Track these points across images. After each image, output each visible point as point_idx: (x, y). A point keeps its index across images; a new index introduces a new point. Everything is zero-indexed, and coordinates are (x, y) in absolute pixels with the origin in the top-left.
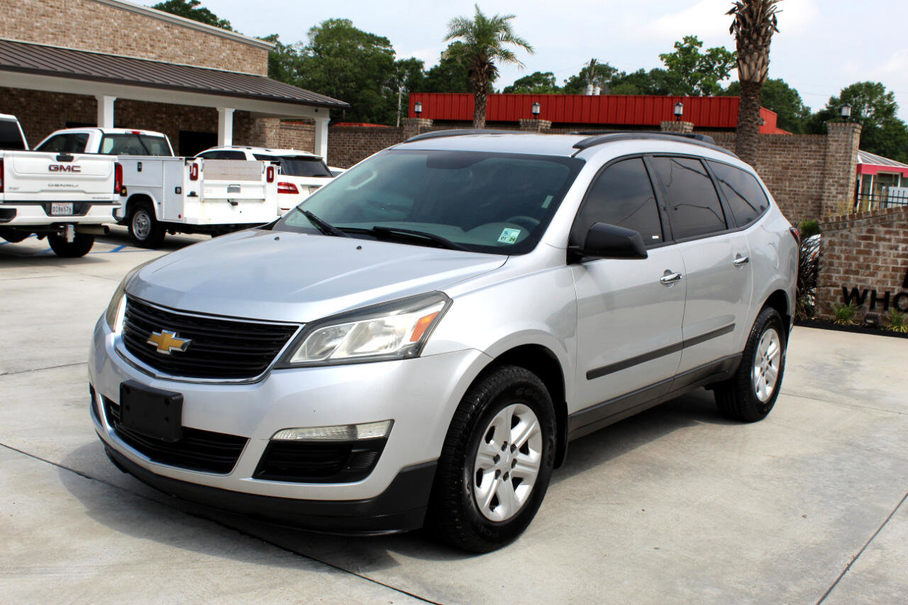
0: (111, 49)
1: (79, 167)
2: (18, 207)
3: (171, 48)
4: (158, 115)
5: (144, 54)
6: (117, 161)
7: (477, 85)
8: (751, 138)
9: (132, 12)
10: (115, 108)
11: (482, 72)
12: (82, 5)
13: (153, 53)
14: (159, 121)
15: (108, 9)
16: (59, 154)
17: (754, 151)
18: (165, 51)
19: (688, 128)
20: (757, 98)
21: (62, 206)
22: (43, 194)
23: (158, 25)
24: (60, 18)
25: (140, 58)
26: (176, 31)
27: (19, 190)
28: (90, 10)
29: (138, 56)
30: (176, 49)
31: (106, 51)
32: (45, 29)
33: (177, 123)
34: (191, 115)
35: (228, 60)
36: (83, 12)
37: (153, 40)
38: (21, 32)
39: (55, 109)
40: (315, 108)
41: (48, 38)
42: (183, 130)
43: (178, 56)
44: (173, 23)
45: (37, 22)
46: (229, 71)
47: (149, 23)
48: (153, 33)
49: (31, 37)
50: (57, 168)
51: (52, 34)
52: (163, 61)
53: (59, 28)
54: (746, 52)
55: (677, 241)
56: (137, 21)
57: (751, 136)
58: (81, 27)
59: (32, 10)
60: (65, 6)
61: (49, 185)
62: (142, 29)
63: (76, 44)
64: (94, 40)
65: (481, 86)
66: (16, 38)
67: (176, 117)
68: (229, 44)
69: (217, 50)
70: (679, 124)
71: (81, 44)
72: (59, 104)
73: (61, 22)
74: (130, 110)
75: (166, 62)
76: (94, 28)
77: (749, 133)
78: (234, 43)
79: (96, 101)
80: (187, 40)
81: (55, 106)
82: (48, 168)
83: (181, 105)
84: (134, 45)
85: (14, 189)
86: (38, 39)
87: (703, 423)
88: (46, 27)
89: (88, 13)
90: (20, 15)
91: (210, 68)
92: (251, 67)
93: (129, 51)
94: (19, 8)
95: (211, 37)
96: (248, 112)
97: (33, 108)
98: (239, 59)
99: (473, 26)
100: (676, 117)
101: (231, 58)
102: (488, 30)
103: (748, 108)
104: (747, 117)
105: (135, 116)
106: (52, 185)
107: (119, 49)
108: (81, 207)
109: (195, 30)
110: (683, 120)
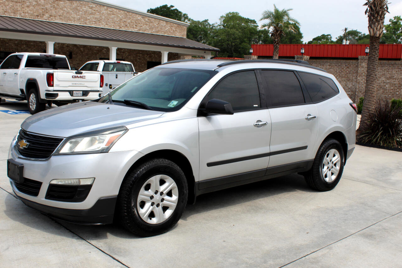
0: (119, 27)
1: (85, 76)
2: (59, 93)
3: (144, 26)
4: (138, 55)
5: (133, 29)
6: (101, 74)
8: (374, 63)
9: (128, 12)
10: (117, 52)
11: (277, 35)
12: (107, 9)
13: (136, 28)
14: (138, 57)
15: (118, 11)
16: (76, 71)
17: (375, 69)
18: (142, 27)
20: (377, 44)
21: (78, 92)
22: (70, 87)
23: (139, 17)
24: (98, 15)
25: (131, 31)
26: (146, 19)
27: (60, 86)
28: (110, 11)
29: (130, 30)
30: (146, 27)
31: (117, 28)
32: (92, 20)
33: (146, 58)
34: (153, 55)
35: (169, 31)
36: (107, 12)
37: (137, 23)
38: (82, 21)
39: (95, 53)
40: (204, 51)
41: (92, 23)
42: (149, 61)
43: (147, 30)
44: (145, 16)
45: (88, 17)
46: (169, 36)
47: (135, 16)
48: (137, 20)
49: (86, 23)
50: (75, 77)
51: (94, 22)
52: (141, 32)
53: (97, 19)
54: (372, 23)
55: (268, 108)
56: (130, 15)
57: (374, 62)
58: (106, 18)
59: (87, 12)
60: (100, 10)
61: (72, 84)
62: (132, 18)
63: (104, 25)
64: (112, 24)
65: (276, 41)
66: (80, 24)
67: (146, 55)
68: (169, 24)
69: (164, 27)
70: (367, 57)
71: (106, 25)
72: (97, 50)
73: (98, 17)
74: (126, 52)
75: (142, 32)
76: (112, 18)
77: (373, 60)
78: (171, 24)
79: (109, 49)
80: (151, 23)
81: (95, 52)
82: (72, 77)
83: (148, 51)
84: (128, 25)
85: (58, 85)
86: (88, 24)
87: (299, 191)
88: (92, 19)
89: (109, 12)
90: (81, 14)
91: (161, 34)
92: (179, 34)
93: (126, 28)
94: (81, 11)
95: (162, 21)
96: (178, 54)
97: (86, 52)
98: (174, 30)
99: (273, 14)
100: (366, 54)
101: (170, 30)
102: (279, 15)
103: (373, 49)
104: (372, 53)
105: (129, 55)
106: (74, 84)
107: (122, 27)
108: (85, 93)
109: (154, 18)
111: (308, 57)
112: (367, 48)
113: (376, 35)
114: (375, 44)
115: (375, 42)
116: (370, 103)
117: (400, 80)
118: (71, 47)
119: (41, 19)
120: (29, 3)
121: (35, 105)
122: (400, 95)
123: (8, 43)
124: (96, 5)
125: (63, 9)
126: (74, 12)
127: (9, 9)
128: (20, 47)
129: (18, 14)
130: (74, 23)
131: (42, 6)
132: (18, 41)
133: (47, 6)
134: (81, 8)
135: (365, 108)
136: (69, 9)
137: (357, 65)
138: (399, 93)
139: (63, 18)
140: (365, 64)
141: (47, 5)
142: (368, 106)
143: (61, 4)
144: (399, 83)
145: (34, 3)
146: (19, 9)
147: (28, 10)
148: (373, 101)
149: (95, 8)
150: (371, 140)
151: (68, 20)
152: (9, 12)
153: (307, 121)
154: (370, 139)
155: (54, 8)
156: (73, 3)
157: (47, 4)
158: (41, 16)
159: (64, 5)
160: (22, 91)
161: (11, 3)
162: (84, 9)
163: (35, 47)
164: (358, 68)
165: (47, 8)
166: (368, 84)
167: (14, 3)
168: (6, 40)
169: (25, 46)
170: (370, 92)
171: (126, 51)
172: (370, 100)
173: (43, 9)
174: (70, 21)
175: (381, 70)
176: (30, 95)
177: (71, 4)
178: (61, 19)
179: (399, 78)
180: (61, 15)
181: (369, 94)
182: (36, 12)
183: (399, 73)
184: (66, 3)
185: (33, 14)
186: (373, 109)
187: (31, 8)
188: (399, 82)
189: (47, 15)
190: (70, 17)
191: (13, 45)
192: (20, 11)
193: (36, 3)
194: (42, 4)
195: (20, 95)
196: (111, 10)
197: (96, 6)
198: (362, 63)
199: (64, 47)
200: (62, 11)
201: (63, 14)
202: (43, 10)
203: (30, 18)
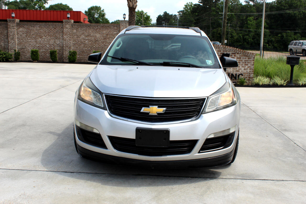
19: (72, 22)
103: (132, 16)
104: (132, 19)
110: (71, 19)
111: (18, 20)
113: (134, 6)
114: (133, 13)
115: (133, 12)
122: (96, 48)
137: (62, 26)
138: (95, 46)
140: (68, 26)
164: (63, 29)
175: (81, 30)
179: (94, 36)
183: (94, 32)
188: (94, 38)
198: (66, 25)
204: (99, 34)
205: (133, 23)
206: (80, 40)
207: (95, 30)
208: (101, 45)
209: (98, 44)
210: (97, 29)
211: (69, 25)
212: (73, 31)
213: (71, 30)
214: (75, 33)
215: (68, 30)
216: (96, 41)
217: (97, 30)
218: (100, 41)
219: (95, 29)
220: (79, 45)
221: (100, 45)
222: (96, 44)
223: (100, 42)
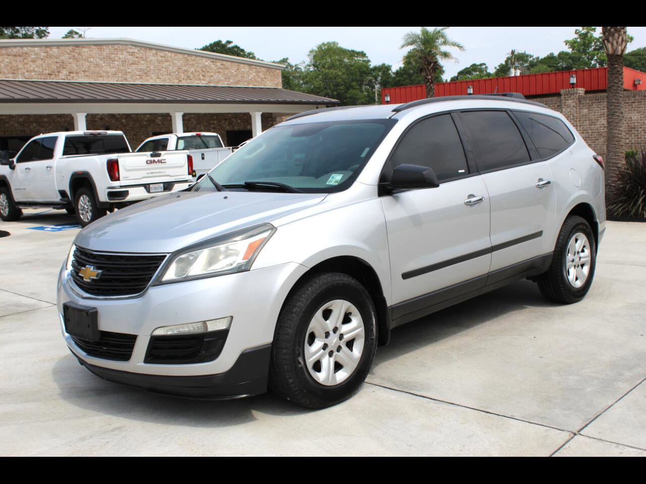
0: (177, 81)
1: (165, 160)
2: (129, 189)
3: (216, 76)
4: (211, 122)
5: (199, 82)
6: (189, 154)
7: (426, 78)
8: (617, 94)
9: (189, 55)
10: (183, 120)
12: (157, 54)
13: (204, 80)
14: (212, 126)
15: (173, 55)
16: (151, 153)
17: (621, 103)
18: (212, 78)
19: (580, 92)
20: (620, 65)
21: (156, 186)
22: (143, 179)
23: (206, 61)
24: (143, 64)
26: (218, 64)
27: (130, 178)
28: (161, 57)
29: (195, 83)
30: (220, 76)
31: (174, 83)
32: (134, 73)
33: (225, 126)
34: (234, 120)
36: (157, 59)
37: (204, 72)
38: (119, 77)
39: (145, 125)
40: (316, 106)
41: (136, 78)
42: (228, 130)
43: (221, 80)
44: (216, 59)
45: (129, 69)
46: (256, 87)
47: (201, 61)
48: (204, 67)
49: (126, 79)
50: (151, 162)
51: (139, 75)
52: (212, 85)
53: (143, 71)
54: (609, 34)
56: (193, 61)
58: (156, 69)
59: (125, 61)
60: (146, 56)
61: (147, 173)
62: (196, 65)
63: (155, 80)
64: (166, 76)
65: (429, 79)
66: (117, 81)
67: (224, 121)
68: (254, 68)
69: (247, 74)
70: (574, 90)
71: (157, 80)
72: (147, 121)
73: (143, 67)
75: (214, 85)
76: (166, 68)
77: (616, 91)
78: (258, 68)
79: (171, 116)
80: (226, 69)
81: (144, 123)
82: (146, 163)
83: (226, 114)
84: (192, 76)
85: (126, 178)
86: (130, 80)
88: (134, 71)
89: (160, 59)
90: (118, 65)
91: (243, 86)
92: (270, 82)
93: (189, 81)
94: (117, 61)
95: (242, 65)
96: (271, 114)
97: (131, 126)
98: (262, 78)
99: (420, 37)
100: (571, 86)
101: (257, 78)
102: (430, 39)
103: (614, 74)
104: (613, 80)
105: (196, 124)
106: (149, 173)
107: (182, 80)
108: (168, 186)
109: (230, 61)
110: (577, 87)
112: (572, 76)
113: (618, 52)
114: (616, 66)
115: (616, 63)
116: (618, 156)
117: (629, 121)
118: (106, 119)
119: (56, 79)
120: (35, 54)
121: (90, 214)
122: (632, 143)
123: (8, 123)
124: (139, 48)
125: (89, 60)
126: (105, 63)
127: (5, 68)
128: (28, 127)
129: (18, 73)
130: (107, 80)
131: (56, 58)
132: (23, 118)
133: (63, 58)
134: (116, 57)
135: (611, 165)
136: (97, 60)
137: (559, 104)
138: (630, 141)
139: (90, 75)
140: (572, 101)
141: (63, 56)
142: (614, 161)
143: (85, 52)
144: (628, 126)
145: (43, 54)
146: (21, 66)
147: (34, 66)
148: (622, 153)
149: (138, 53)
150: (628, 211)
151: (98, 76)
152: (5, 73)
153: (539, 189)
154: (626, 209)
155: (74, 59)
156: (104, 49)
157: (62, 54)
158: (55, 75)
159: (89, 53)
160: (63, 193)
161: (8, 58)
162: (121, 56)
163: (50, 125)
165: (63, 60)
166: (612, 127)
167: (12, 57)
168: (4, 118)
169: (34, 125)
170: (616, 139)
171: (192, 118)
172: (618, 152)
173: (57, 63)
174: (102, 78)
175: (598, 107)
176: (79, 198)
177: (101, 51)
178: (87, 76)
179: (627, 118)
180: (87, 69)
181: (614, 143)
182: (47, 69)
183: (627, 110)
184: (92, 50)
185: (43, 72)
186: (624, 164)
187: (39, 62)
188: (627, 123)
189: (65, 72)
190: (101, 72)
191: (16, 125)
192: (21, 69)
193: (46, 54)
194: (55, 55)
195: (61, 200)
196: (162, 54)
197: (138, 51)
198: (568, 100)
199: (95, 121)
200: (88, 64)
201: (89, 67)
202: (58, 65)
203: (38, 79)
204: (638, 113)
205: (615, 88)
206: (596, 130)
207: (629, 106)
208: (643, 137)
209: (635, 136)
210: (634, 102)
211: (573, 99)
212: (581, 110)
213: (578, 110)
214: (586, 115)
215: (572, 111)
216: (631, 128)
217: (634, 104)
218: (641, 128)
219: (628, 103)
220: (594, 140)
221: (640, 136)
222: (631, 136)
223: (640, 130)
